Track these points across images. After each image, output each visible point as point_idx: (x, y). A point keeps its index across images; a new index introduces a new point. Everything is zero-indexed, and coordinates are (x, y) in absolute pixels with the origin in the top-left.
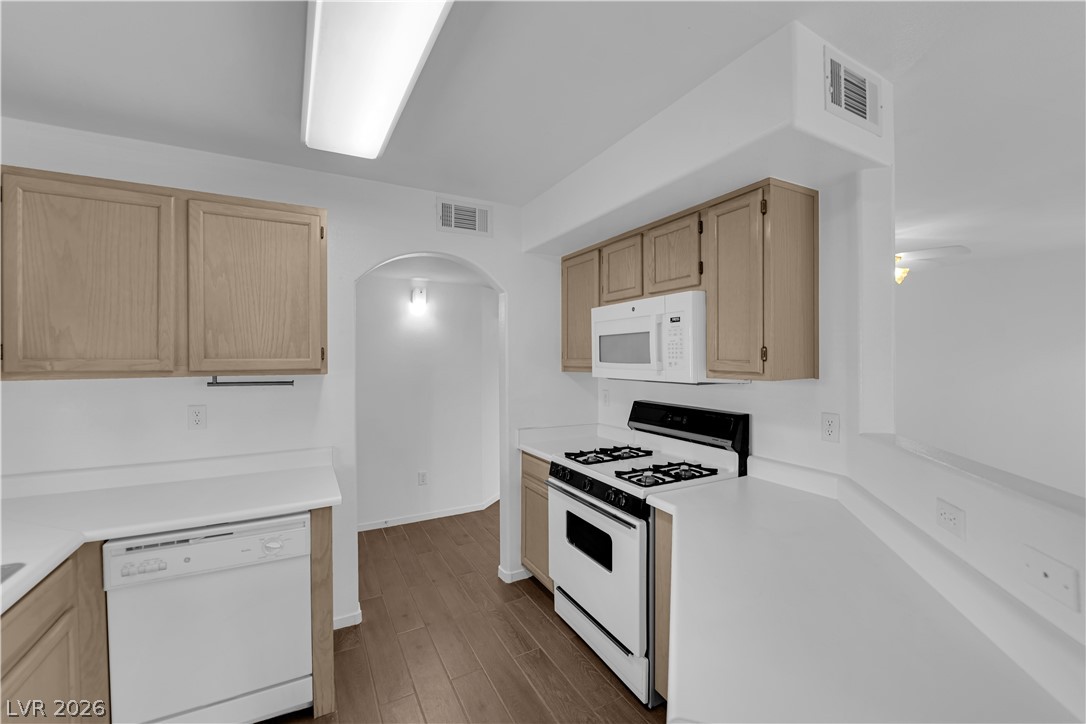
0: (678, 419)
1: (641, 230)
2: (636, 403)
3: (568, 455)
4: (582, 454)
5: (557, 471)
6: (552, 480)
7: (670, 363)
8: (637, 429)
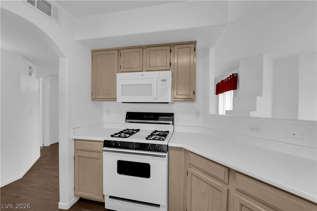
0: (149, 117)
1: (142, 47)
2: (127, 113)
3: (112, 136)
4: (116, 134)
5: (107, 144)
6: (105, 149)
7: (161, 96)
8: (129, 122)
